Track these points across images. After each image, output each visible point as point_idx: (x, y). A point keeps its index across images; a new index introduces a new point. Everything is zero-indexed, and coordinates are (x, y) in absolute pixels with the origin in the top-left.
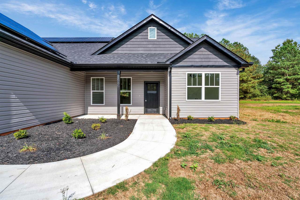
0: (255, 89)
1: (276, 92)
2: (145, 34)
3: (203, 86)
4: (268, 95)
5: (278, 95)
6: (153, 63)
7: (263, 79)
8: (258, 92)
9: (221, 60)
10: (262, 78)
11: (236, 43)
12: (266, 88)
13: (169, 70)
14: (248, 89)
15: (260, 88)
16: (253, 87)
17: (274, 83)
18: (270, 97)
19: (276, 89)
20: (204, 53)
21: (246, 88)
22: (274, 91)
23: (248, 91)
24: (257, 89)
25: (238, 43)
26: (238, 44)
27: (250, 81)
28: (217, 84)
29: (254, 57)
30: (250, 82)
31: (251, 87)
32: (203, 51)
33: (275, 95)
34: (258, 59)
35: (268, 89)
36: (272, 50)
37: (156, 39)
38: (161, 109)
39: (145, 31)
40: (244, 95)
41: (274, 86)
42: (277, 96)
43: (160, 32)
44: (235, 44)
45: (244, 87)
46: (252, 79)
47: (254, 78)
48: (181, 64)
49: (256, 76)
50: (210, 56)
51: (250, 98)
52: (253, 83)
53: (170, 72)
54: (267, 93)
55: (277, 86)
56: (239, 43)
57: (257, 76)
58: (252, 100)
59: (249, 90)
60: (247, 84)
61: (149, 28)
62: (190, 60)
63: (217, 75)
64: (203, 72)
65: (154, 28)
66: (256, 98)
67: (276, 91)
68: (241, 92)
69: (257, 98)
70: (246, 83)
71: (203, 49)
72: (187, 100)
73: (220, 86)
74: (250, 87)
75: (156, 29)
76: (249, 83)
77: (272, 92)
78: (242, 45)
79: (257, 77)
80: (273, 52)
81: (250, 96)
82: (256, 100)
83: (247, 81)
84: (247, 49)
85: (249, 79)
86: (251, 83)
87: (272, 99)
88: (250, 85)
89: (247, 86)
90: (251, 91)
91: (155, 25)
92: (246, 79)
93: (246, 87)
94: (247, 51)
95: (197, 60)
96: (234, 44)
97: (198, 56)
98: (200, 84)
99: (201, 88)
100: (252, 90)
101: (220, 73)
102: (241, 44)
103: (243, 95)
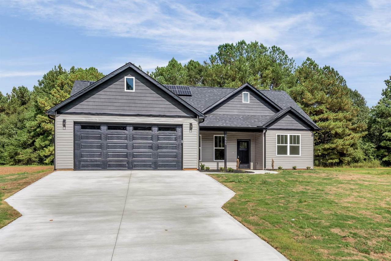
0: (357, 149)
1: (386, 154)
2: (239, 98)
3: (289, 145)
4: (374, 159)
5: (389, 158)
6: (253, 127)
7: (367, 133)
8: (359, 154)
9: (301, 125)
10: (366, 130)
11: (327, 68)
12: (372, 147)
13: (264, 132)
14: (344, 148)
15: (365, 147)
16: (353, 145)
17: (384, 140)
18: (377, 162)
19: (386, 150)
20: (289, 119)
21: (341, 147)
22: (383, 152)
23: (345, 152)
24: (359, 150)
25: (330, 68)
26: (331, 70)
27: (349, 135)
28: (298, 143)
29: (357, 92)
30: (348, 137)
31: (349, 145)
32: (288, 118)
33: (384, 159)
34: (363, 97)
35: (376, 148)
36: (385, 81)
37: (249, 102)
38: (252, 164)
39: (240, 95)
40: (339, 159)
41: (383, 145)
42: (387, 160)
43: (252, 96)
44: (326, 70)
45: (339, 145)
46: (351, 132)
47: (354, 130)
48: (272, 127)
49: (357, 127)
50: (293, 122)
51: (349, 163)
52: (352, 138)
53: (265, 133)
54: (373, 156)
55: (387, 144)
56: (333, 69)
57: (359, 127)
58: (351, 167)
59: (347, 151)
60: (343, 140)
61: (243, 92)
62: (279, 124)
63: (298, 137)
64: (289, 134)
65: (247, 93)
66: (356, 164)
67: (387, 152)
68: (336, 153)
69: (360, 164)
70: (342, 138)
71: (288, 116)
72: (277, 155)
73: (300, 145)
74: (347, 145)
75: (249, 94)
76: (346, 139)
77: (381, 153)
78: (337, 72)
79: (358, 129)
80: (386, 84)
81: (348, 161)
82: (356, 167)
83: (343, 135)
84: (345, 80)
85: (347, 131)
86: (349, 139)
87: (381, 165)
88: (347, 142)
89: (344, 143)
90: (349, 153)
91: (248, 90)
92: (342, 132)
93: (342, 145)
94: (344, 84)
95: (284, 124)
96: (324, 69)
97: (285, 122)
98: (286, 143)
99: (287, 146)
100: (351, 150)
101: (300, 135)
102: (335, 70)
103: (337, 159)
